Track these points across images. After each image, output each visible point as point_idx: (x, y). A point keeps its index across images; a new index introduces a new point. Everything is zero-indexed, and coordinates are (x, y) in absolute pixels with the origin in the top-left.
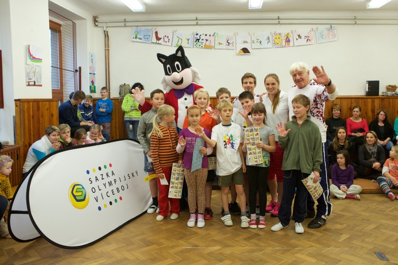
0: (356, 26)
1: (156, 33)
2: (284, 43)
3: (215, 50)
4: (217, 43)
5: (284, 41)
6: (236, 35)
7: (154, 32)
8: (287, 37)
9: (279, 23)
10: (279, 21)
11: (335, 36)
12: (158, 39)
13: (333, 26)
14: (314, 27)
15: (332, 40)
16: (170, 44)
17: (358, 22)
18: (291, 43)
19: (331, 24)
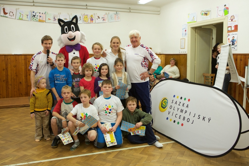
0: (130, 13)
1: (4, 9)
2: (89, 21)
3: (46, 23)
4: (47, 19)
5: (90, 20)
6: (60, 14)
7: (2, 8)
8: (91, 18)
9: (87, 9)
10: (86, 7)
11: (119, 18)
12: (5, 13)
13: (118, 12)
14: (107, 12)
15: (117, 21)
16: (14, 17)
17: (132, 11)
18: (94, 21)
19: (117, 11)
